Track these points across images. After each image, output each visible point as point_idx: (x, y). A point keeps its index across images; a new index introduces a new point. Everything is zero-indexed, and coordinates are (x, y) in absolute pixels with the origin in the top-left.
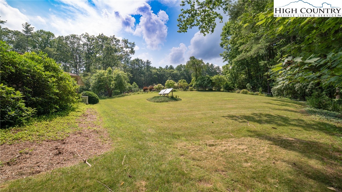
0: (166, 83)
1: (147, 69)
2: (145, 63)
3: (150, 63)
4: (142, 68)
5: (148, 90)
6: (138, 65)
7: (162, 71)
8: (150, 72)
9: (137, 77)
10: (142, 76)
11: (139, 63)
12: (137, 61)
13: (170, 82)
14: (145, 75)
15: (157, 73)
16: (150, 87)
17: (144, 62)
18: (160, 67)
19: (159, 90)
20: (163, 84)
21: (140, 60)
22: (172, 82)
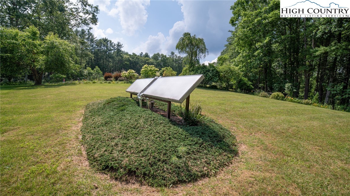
0: (143, 69)
1: (118, 53)
2: (115, 45)
3: (121, 46)
4: (111, 50)
5: (112, 79)
6: (106, 47)
7: (135, 58)
8: (120, 58)
9: (104, 61)
10: (111, 61)
11: (108, 44)
12: (105, 41)
13: (149, 69)
14: (114, 60)
15: (129, 60)
16: (115, 74)
17: (113, 45)
18: (133, 53)
19: (130, 80)
20: (138, 71)
21: (109, 41)
22: (152, 69)
